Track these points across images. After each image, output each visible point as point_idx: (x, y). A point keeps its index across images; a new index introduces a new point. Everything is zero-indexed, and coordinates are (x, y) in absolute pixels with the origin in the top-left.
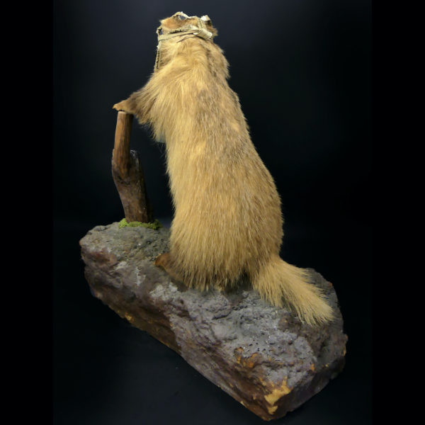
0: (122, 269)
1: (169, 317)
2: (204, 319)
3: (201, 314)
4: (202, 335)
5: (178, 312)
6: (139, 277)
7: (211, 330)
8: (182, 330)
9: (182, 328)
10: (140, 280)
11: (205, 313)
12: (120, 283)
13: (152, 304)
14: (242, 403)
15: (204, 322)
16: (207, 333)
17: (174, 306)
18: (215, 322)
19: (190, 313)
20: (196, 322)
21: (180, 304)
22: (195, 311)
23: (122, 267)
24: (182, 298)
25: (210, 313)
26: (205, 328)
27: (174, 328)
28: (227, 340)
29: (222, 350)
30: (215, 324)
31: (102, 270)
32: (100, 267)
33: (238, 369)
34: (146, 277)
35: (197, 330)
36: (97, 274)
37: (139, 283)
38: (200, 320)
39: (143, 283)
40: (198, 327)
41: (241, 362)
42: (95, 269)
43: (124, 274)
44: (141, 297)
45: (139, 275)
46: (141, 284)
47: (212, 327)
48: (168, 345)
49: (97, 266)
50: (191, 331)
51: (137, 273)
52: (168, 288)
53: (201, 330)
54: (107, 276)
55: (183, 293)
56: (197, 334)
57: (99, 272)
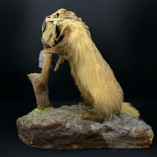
0: (69, 126)
1: (102, 135)
2: (119, 127)
3: (116, 127)
4: (121, 133)
5: (105, 131)
6: (79, 126)
7: (124, 129)
8: (109, 137)
9: (109, 136)
10: (81, 127)
11: (118, 126)
12: (71, 132)
13: (94, 132)
14: (140, 148)
15: (119, 129)
16: (123, 131)
17: (103, 129)
18: (123, 126)
19: (112, 128)
20: (116, 130)
21: (105, 128)
22: (114, 127)
23: (69, 125)
24: (105, 125)
25: (119, 125)
26: (121, 130)
27: (105, 138)
28: (131, 130)
29: (131, 133)
30: (124, 127)
31: (56, 131)
32: (55, 130)
33: (138, 136)
34: (83, 124)
35: (117, 133)
36: (52, 135)
37: (81, 128)
38: (117, 129)
39: (83, 127)
40: (117, 131)
41: (139, 133)
42: (50, 133)
43: (71, 128)
44: (86, 133)
45: (78, 125)
46: (82, 128)
47: (124, 128)
48: (100, 147)
49: (52, 131)
50: (114, 135)
51: (77, 125)
52: (95, 124)
53: (119, 132)
54: (61, 133)
55: (104, 123)
56: (118, 134)
57: (54, 133)
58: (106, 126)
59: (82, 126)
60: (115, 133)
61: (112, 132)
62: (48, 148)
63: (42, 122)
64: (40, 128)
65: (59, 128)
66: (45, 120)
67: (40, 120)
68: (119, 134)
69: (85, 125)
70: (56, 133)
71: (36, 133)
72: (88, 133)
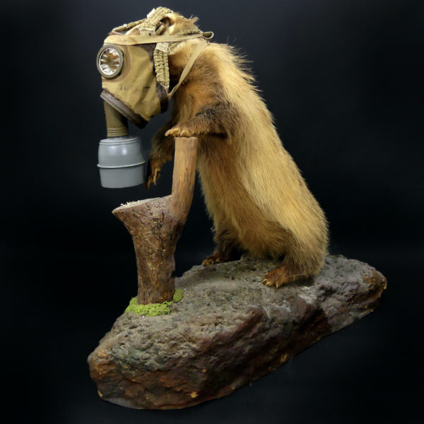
0: (271, 313)
1: (322, 308)
2: (341, 282)
3: (336, 282)
4: (347, 293)
5: (323, 298)
6: (284, 306)
7: (349, 283)
8: (332, 308)
9: (332, 306)
10: (287, 306)
11: (337, 279)
12: (278, 326)
15: (343, 284)
16: (349, 288)
18: (345, 278)
19: (334, 288)
20: (339, 290)
21: (322, 292)
22: (334, 283)
23: (269, 311)
24: (320, 286)
25: (338, 277)
26: (346, 287)
27: (327, 313)
30: (348, 278)
31: (252, 338)
32: (250, 335)
33: (371, 288)
34: (287, 300)
35: (342, 294)
36: (247, 349)
37: (288, 309)
38: (340, 286)
39: (291, 306)
40: (341, 291)
41: (372, 281)
42: (243, 346)
43: (275, 315)
44: (302, 316)
45: (281, 305)
46: (291, 309)
47: (348, 281)
48: (319, 339)
49: (246, 339)
50: (338, 302)
51: (277, 306)
52: (304, 291)
53: (345, 291)
54: (264, 335)
55: (315, 283)
56: (343, 296)
57: (251, 343)
58: (322, 288)
59: (288, 303)
60: (340, 297)
61: (333, 295)
62: (233, 388)
63: (217, 327)
64: (220, 343)
65: (259, 325)
66: (220, 317)
67: (210, 324)
68: (346, 296)
69: (292, 300)
70: (253, 340)
71: (211, 363)
72: (306, 313)
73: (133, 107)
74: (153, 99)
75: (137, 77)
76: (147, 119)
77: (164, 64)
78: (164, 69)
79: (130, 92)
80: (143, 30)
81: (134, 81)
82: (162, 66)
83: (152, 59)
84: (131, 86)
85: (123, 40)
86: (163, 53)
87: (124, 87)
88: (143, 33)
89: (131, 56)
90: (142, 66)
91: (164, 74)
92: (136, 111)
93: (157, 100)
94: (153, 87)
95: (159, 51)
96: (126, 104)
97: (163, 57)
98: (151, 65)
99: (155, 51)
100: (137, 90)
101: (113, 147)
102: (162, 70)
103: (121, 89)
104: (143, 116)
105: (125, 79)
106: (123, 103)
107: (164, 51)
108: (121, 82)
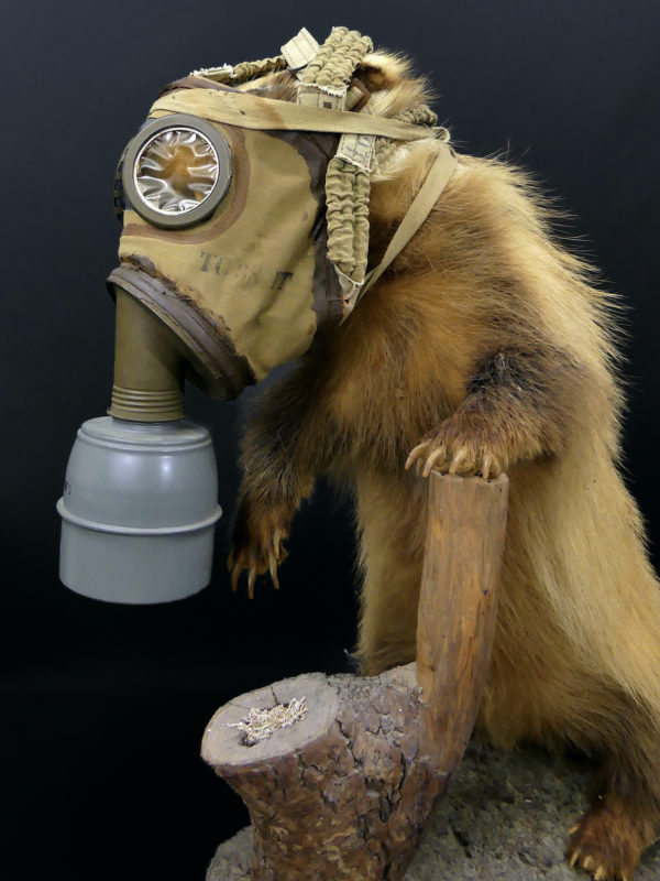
73: (232, 335)
74: (298, 313)
75: (261, 235)
76: (260, 375)
77: (355, 209)
78: (355, 224)
79: (233, 280)
80: (310, 90)
81: (252, 247)
82: (349, 215)
83: (318, 186)
84: (239, 263)
85: (235, 108)
86: (357, 173)
87: (214, 262)
88: (305, 99)
89: (253, 163)
90: (286, 203)
91: (356, 240)
92: (241, 349)
93: (309, 320)
94: (305, 275)
95: (344, 162)
96: (214, 319)
97: (355, 184)
98: (312, 205)
99: (333, 164)
100: (255, 279)
101: (128, 460)
102: (349, 227)
103: (204, 268)
104: (253, 366)
105: (223, 236)
106: (202, 316)
107: (362, 168)
108: (206, 245)
